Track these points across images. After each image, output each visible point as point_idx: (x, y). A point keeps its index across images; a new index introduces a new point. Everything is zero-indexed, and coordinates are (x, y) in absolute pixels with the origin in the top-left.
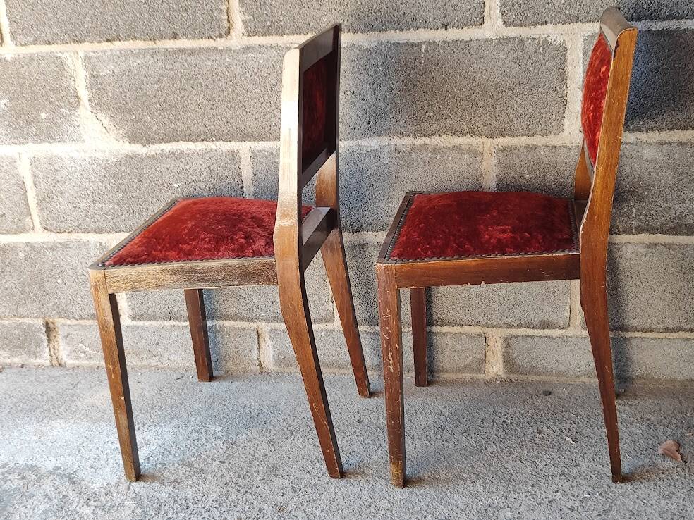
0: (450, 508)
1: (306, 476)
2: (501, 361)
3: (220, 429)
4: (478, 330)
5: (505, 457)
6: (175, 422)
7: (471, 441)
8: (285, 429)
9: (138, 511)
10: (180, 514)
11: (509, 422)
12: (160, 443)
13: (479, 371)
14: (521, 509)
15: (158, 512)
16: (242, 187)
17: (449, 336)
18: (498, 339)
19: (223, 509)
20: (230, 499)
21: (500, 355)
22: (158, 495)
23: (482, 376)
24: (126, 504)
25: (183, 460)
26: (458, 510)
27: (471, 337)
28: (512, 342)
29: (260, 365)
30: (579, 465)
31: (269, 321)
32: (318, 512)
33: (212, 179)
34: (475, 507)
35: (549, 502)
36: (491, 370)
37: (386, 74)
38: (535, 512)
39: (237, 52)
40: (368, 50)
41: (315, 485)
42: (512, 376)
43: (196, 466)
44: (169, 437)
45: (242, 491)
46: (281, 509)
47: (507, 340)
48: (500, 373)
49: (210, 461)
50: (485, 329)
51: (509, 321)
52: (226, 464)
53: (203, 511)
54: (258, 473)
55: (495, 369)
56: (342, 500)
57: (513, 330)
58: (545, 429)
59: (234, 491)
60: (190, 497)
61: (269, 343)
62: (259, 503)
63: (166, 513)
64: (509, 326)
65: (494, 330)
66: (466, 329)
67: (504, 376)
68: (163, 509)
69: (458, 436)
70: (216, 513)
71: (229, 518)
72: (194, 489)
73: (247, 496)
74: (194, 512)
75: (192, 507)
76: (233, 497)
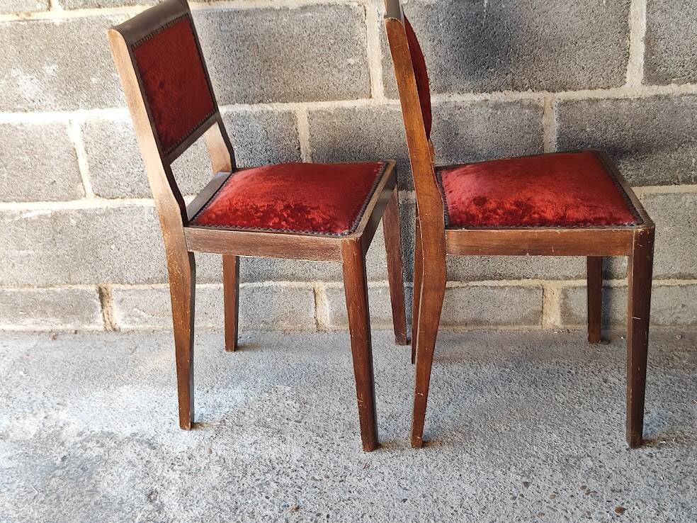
0: (532, 459)
2: (558, 312)
3: (289, 388)
4: (536, 283)
5: (576, 407)
6: (243, 384)
7: (540, 392)
9: (225, 473)
10: (267, 475)
11: (573, 372)
12: (232, 404)
13: (536, 323)
14: (601, 457)
15: (245, 474)
16: (299, 149)
17: (507, 289)
18: (555, 291)
19: (309, 468)
20: (313, 458)
21: (557, 307)
22: (242, 457)
23: (539, 327)
24: (211, 467)
25: (259, 421)
26: (540, 461)
27: (529, 290)
28: (570, 294)
29: (317, 324)
30: (649, 412)
31: (326, 280)
32: (403, 468)
33: (269, 141)
34: (556, 458)
35: (627, 449)
36: (548, 320)
37: (447, 30)
38: (616, 460)
39: (295, 12)
40: (428, 6)
42: (569, 326)
43: (273, 426)
44: (240, 398)
45: (324, 449)
46: (367, 467)
47: (565, 292)
48: (556, 324)
49: (286, 421)
50: (543, 282)
51: (568, 273)
52: (303, 424)
53: (289, 471)
54: (336, 431)
55: (552, 320)
57: (571, 281)
58: (610, 378)
59: (316, 450)
60: (273, 458)
61: (326, 302)
62: (343, 461)
63: (253, 474)
64: (567, 278)
65: (552, 282)
66: (524, 282)
67: (561, 327)
68: (250, 470)
69: (526, 388)
70: (303, 473)
71: (317, 477)
72: (276, 450)
73: (330, 455)
74: (281, 472)
75: (278, 468)
76: (316, 456)
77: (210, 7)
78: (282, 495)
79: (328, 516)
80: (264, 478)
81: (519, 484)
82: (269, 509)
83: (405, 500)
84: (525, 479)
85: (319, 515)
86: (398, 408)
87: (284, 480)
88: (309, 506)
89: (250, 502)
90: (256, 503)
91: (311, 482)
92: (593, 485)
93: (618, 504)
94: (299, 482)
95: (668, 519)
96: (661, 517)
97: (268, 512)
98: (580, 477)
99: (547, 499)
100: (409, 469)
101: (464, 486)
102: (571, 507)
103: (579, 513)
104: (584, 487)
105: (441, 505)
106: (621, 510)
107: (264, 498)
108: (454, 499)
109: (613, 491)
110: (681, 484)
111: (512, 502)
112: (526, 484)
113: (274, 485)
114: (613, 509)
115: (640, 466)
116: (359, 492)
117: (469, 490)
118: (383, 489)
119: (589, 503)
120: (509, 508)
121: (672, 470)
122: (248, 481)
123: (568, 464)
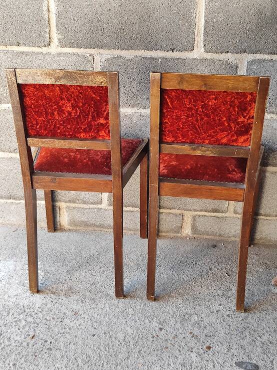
0: (166, 314)
1: (88, 293)
2: (190, 228)
4: (179, 212)
5: (193, 284)
6: (15, 258)
7: (175, 274)
8: (76, 264)
10: (21, 315)
11: (194, 263)
12: (7, 271)
13: (178, 232)
14: (203, 315)
15: (8, 314)
17: (164, 214)
18: (189, 217)
19: (44, 313)
20: (48, 306)
21: (190, 225)
23: (180, 235)
25: (20, 282)
26: (170, 316)
27: (176, 215)
28: (197, 218)
29: (60, 225)
30: (231, 290)
31: (66, 202)
32: (96, 315)
34: (178, 314)
35: (217, 311)
36: (185, 232)
37: (138, 74)
38: (210, 317)
39: (54, 56)
40: (128, 60)
41: (93, 299)
42: (195, 236)
44: (12, 267)
45: (54, 302)
46: (76, 314)
47: (194, 217)
48: (189, 234)
50: (183, 211)
51: (196, 208)
53: (33, 313)
54: (62, 291)
55: (187, 232)
56: (108, 308)
57: (198, 212)
58: (213, 268)
59: (50, 302)
60: (25, 305)
61: (65, 213)
62: (63, 309)
63: (13, 314)
64: (195, 210)
65: (188, 212)
66: (173, 211)
67: (191, 235)
68: (12, 312)
69: (168, 270)
70: (40, 315)
71: (48, 319)
72: (27, 300)
73: (57, 305)
74: (28, 314)
75: (27, 311)
76: (49, 306)
77: (6, 49)
78: (27, 329)
79: (51, 343)
80: (18, 317)
81: (157, 329)
82: (19, 336)
83: (94, 335)
84: (160, 326)
85: (46, 341)
87: (30, 319)
88: (41, 336)
89: (9, 331)
90: (12, 332)
91: (44, 321)
92: (196, 332)
93: (208, 344)
94: (38, 321)
95: (233, 355)
96: (229, 353)
97: (18, 338)
98: (190, 326)
99: (171, 339)
100: (99, 317)
101: (127, 328)
102: (183, 344)
103: (186, 348)
104: (191, 333)
105: (113, 339)
106: (209, 348)
107: (17, 329)
108: (120, 336)
109: (206, 336)
110: (243, 334)
111: (152, 339)
112: (161, 329)
113: (23, 322)
114: (205, 347)
115: (222, 321)
116: (70, 329)
117: (130, 331)
118: (83, 327)
119: (192, 343)
120: (149, 343)
121: (239, 325)
122: (10, 318)
123: (185, 318)
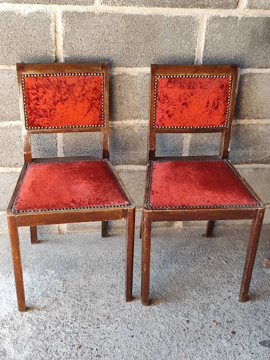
0: (187, 307)
1: (112, 296)
3: (53, 272)
5: (200, 275)
8: (88, 268)
9: (34, 328)
10: (58, 327)
11: (193, 254)
13: (171, 226)
14: (218, 303)
15: (46, 328)
16: (56, 144)
19: (79, 321)
22: (41, 317)
23: (172, 228)
24: (25, 324)
25: (43, 293)
26: (191, 308)
29: (59, 230)
30: (233, 276)
32: (127, 317)
34: (198, 305)
35: (229, 298)
36: (176, 225)
38: (225, 304)
41: (118, 301)
42: (185, 227)
43: (52, 296)
45: (83, 309)
46: (108, 318)
48: (180, 226)
49: (58, 293)
52: (67, 294)
53: (69, 323)
54: (86, 297)
56: (135, 309)
58: (211, 257)
59: (79, 309)
60: (58, 316)
62: (95, 315)
63: (50, 327)
67: (182, 227)
68: (48, 325)
70: (76, 324)
71: (84, 326)
72: (58, 311)
73: (88, 312)
74: (65, 325)
75: (62, 322)
76: (80, 313)
78: (69, 339)
79: (97, 350)
80: (56, 329)
81: (185, 322)
82: (64, 348)
83: (133, 336)
84: (187, 319)
85: (92, 349)
86: (115, 281)
87: (68, 330)
88: (86, 345)
89: (53, 344)
90: (57, 345)
91: (82, 330)
92: (218, 319)
93: (232, 330)
94: (76, 330)
95: (255, 335)
96: (252, 335)
97: (64, 350)
98: (211, 315)
99: (200, 329)
100: (130, 318)
101: (159, 325)
102: (211, 333)
103: (216, 336)
104: (214, 321)
105: (151, 338)
106: (234, 333)
107: (60, 341)
108: (156, 333)
109: (228, 322)
110: (256, 316)
111: (184, 332)
112: (188, 321)
113: (63, 333)
114: (230, 333)
115: (236, 307)
116: (109, 334)
117: (162, 328)
118: (120, 330)
119: (219, 330)
120: (183, 336)
121: (250, 308)
122: (48, 332)
123: (204, 308)
